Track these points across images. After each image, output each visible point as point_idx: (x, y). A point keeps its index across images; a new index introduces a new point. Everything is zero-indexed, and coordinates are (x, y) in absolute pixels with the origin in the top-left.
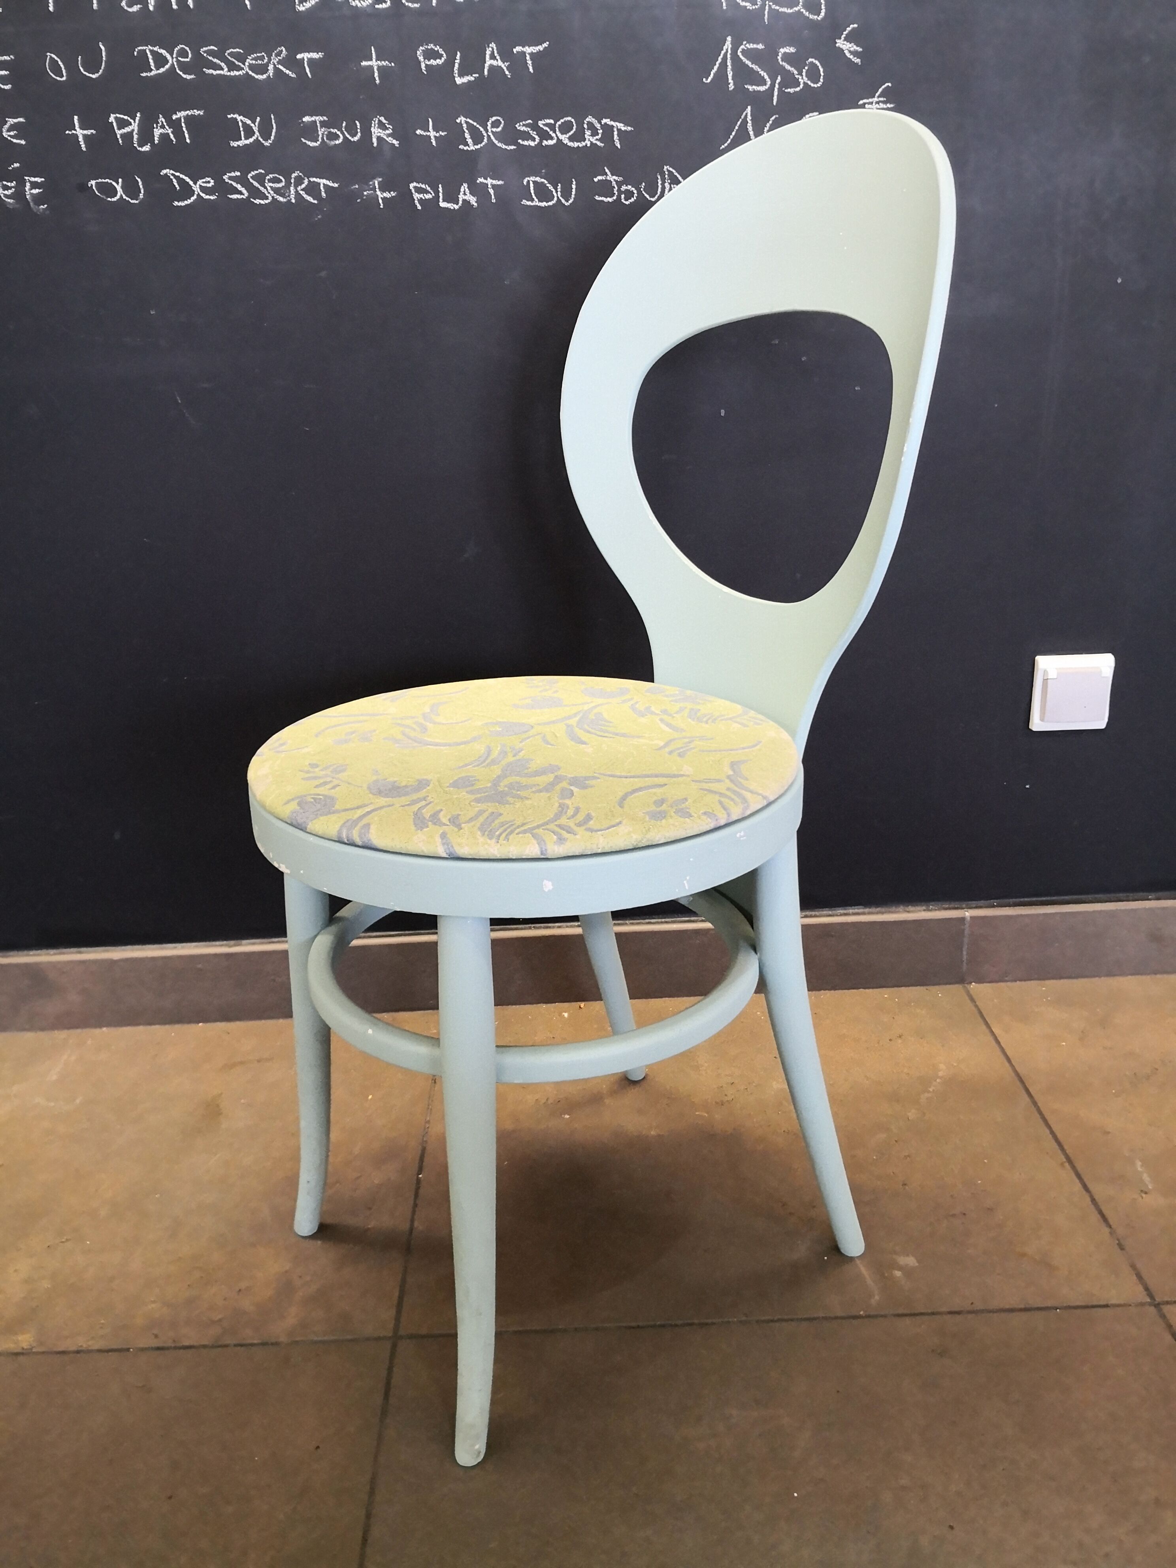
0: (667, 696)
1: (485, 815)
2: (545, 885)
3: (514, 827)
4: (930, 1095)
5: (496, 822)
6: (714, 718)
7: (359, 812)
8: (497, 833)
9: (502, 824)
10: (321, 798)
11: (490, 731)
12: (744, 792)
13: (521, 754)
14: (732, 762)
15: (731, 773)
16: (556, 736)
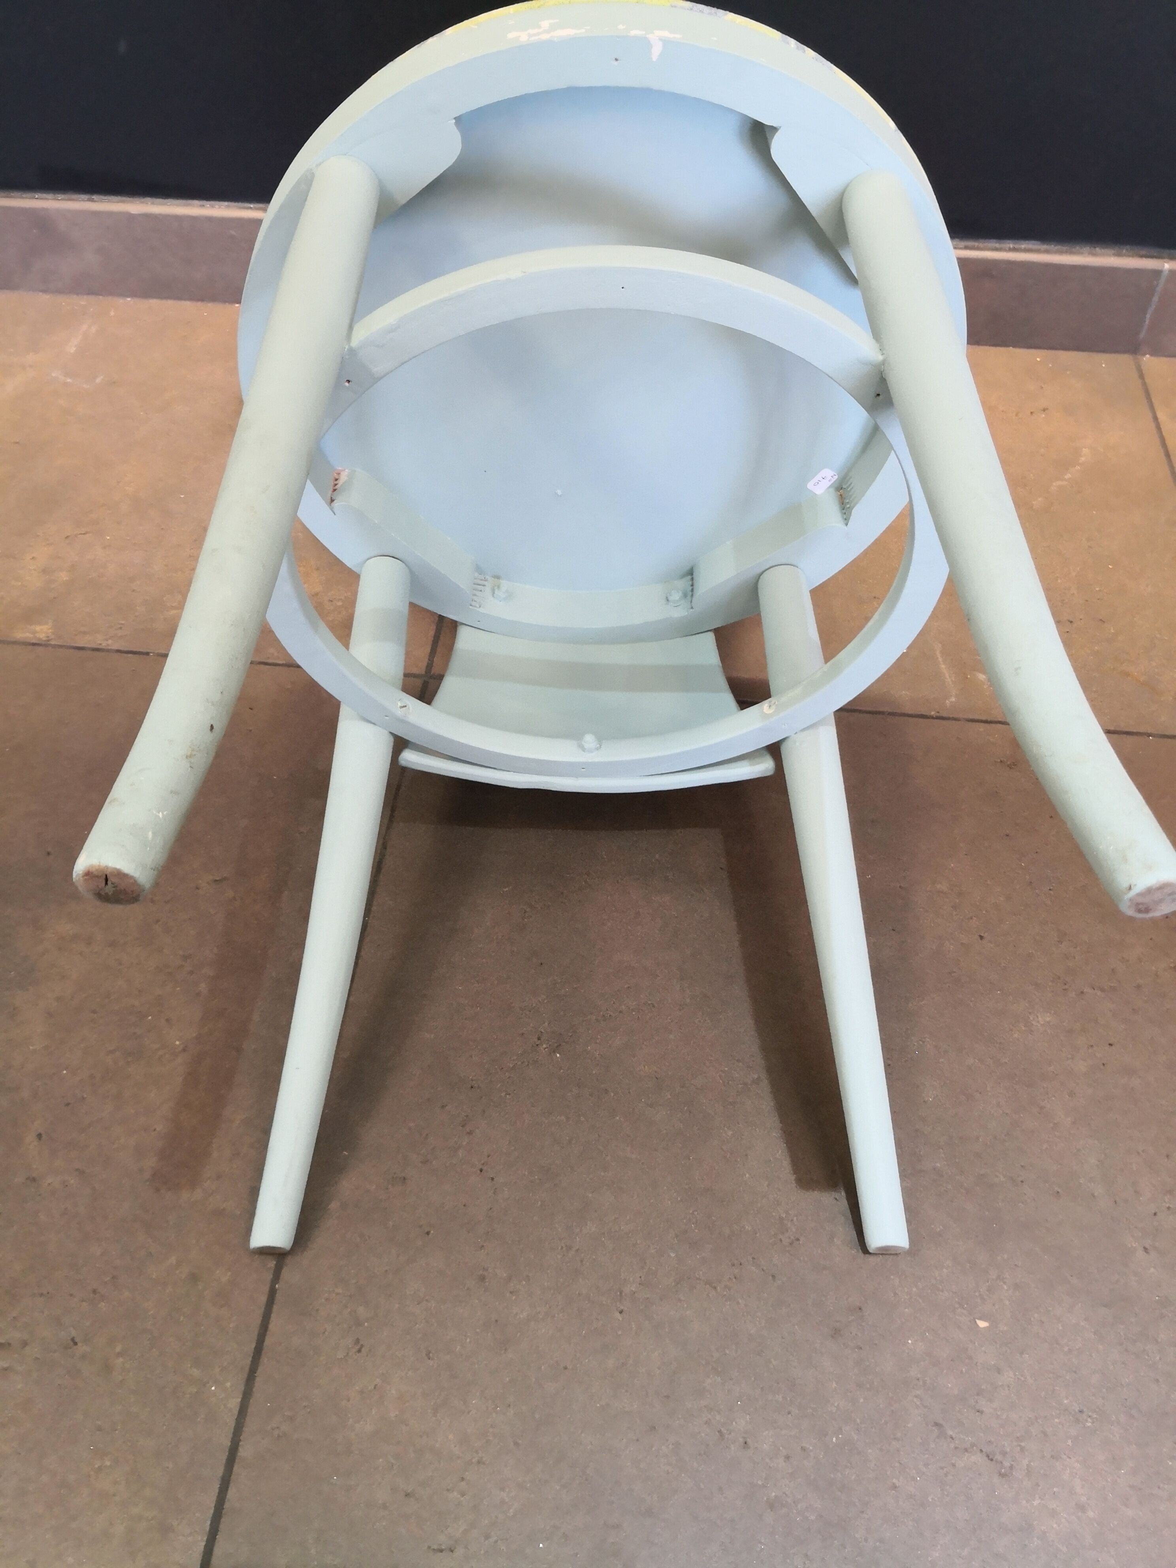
4: (1065, 483)
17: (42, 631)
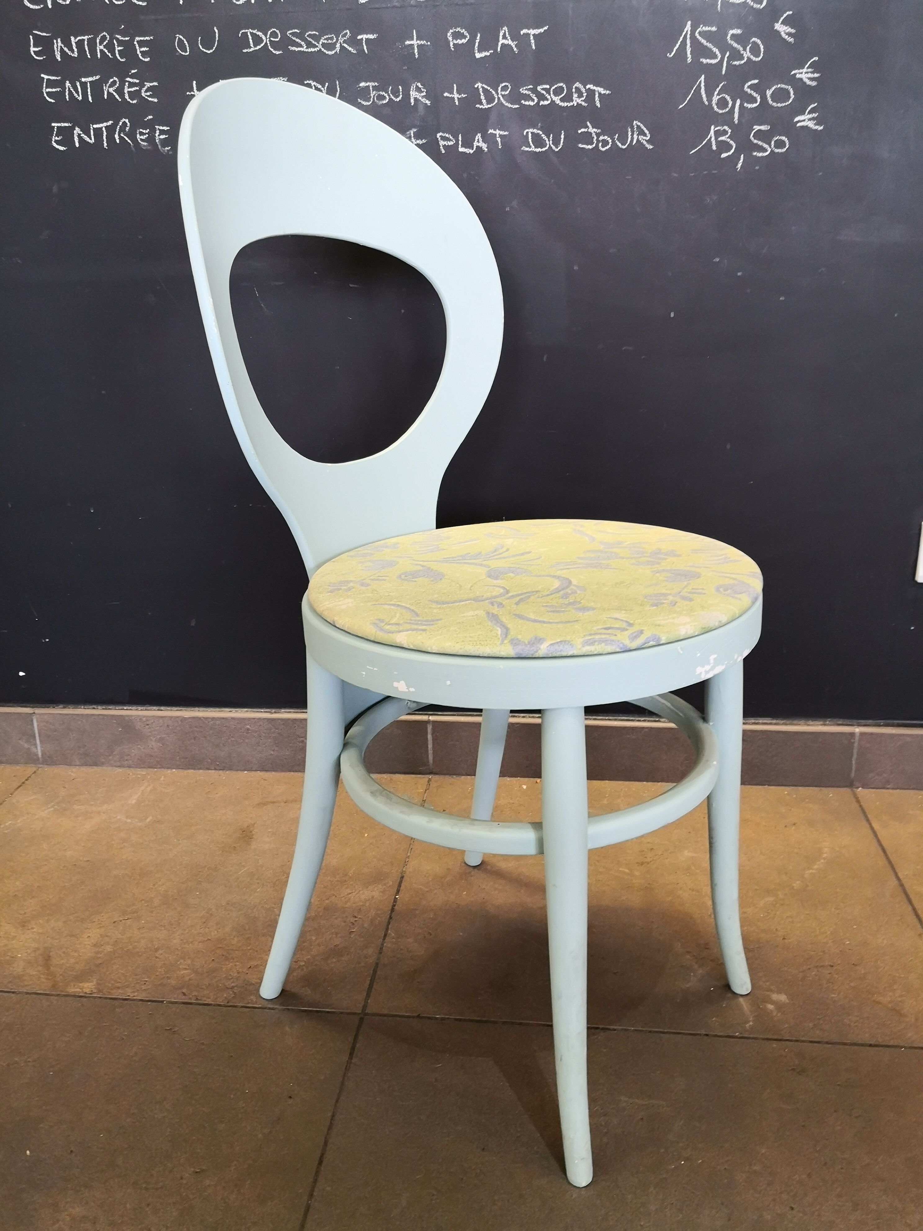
4: (814, 871)
17: (88, 987)
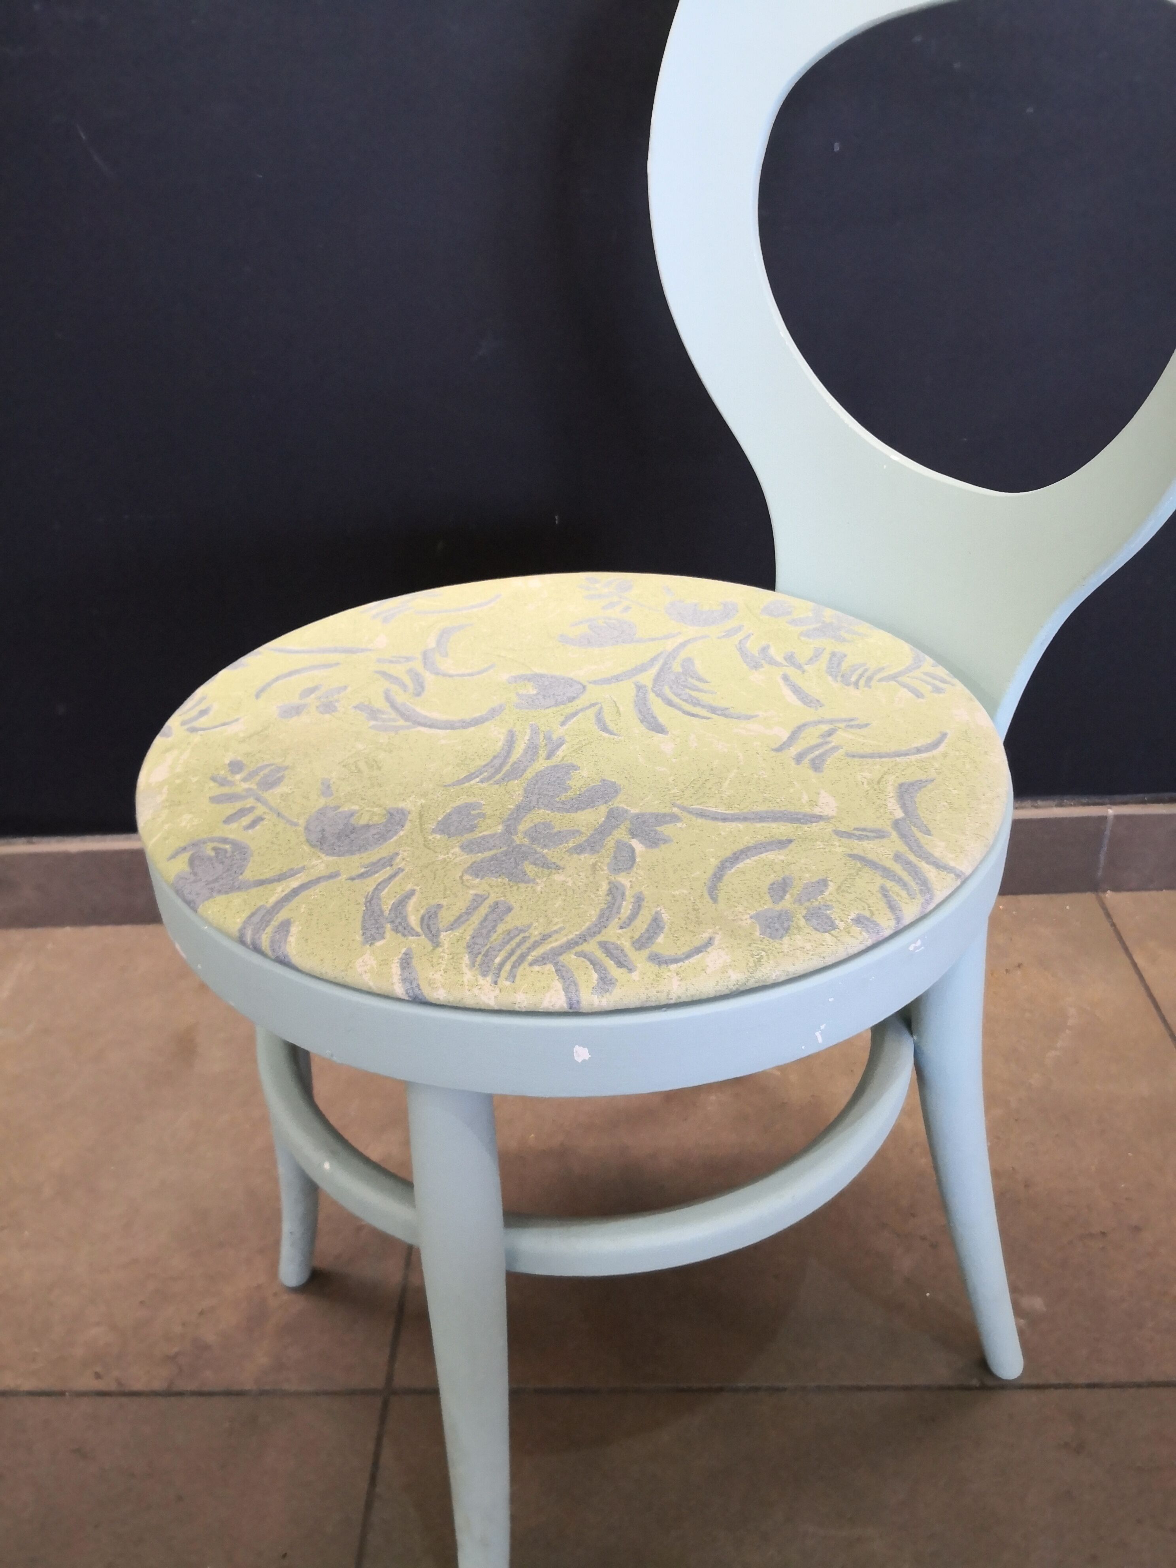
0: (793, 622)
1: (483, 910)
2: (576, 1052)
3: (527, 944)
5: (501, 928)
6: (867, 675)
7: (280, 890)
8: (498, 960)
9: (509, 936)
10: (226, 851)
11: (518, 694)
12: (924, 866)
13: (560, 753)
14: (901, 785)
15: (899, 814)
16: (618, 712)
